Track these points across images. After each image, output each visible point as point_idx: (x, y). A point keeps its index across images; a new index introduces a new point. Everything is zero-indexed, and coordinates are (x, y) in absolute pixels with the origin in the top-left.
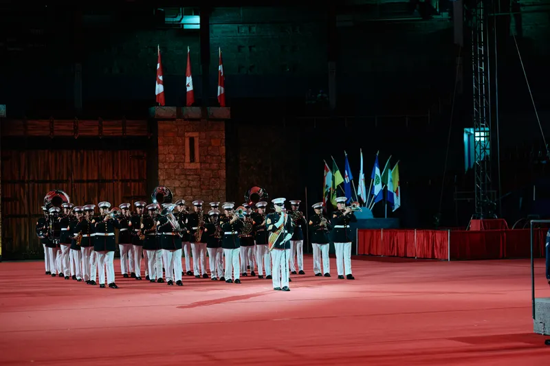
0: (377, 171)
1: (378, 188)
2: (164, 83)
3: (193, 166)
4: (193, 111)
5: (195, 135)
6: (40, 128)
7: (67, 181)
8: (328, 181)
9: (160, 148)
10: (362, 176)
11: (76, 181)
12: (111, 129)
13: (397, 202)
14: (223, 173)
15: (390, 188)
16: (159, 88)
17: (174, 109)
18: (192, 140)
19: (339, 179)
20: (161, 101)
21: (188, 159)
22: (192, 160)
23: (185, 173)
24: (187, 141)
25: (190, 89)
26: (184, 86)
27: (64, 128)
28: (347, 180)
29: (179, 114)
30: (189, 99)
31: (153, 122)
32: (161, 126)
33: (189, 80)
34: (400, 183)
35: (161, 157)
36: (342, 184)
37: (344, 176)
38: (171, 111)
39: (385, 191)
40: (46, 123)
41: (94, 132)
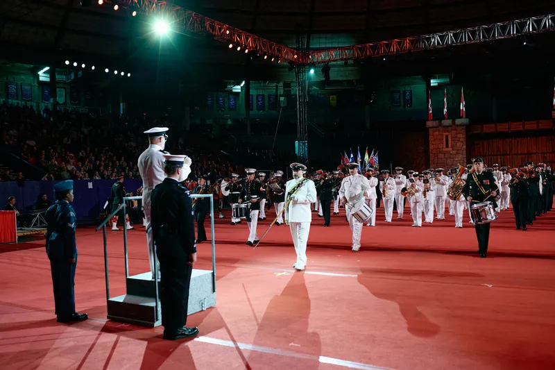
6: (488, 128)
7: (509, 155)
11: (515, 154)
12: (531, 126)
27: (503, 127)
31: (553, 120)
40: (493, 125)
41: (521, 128)
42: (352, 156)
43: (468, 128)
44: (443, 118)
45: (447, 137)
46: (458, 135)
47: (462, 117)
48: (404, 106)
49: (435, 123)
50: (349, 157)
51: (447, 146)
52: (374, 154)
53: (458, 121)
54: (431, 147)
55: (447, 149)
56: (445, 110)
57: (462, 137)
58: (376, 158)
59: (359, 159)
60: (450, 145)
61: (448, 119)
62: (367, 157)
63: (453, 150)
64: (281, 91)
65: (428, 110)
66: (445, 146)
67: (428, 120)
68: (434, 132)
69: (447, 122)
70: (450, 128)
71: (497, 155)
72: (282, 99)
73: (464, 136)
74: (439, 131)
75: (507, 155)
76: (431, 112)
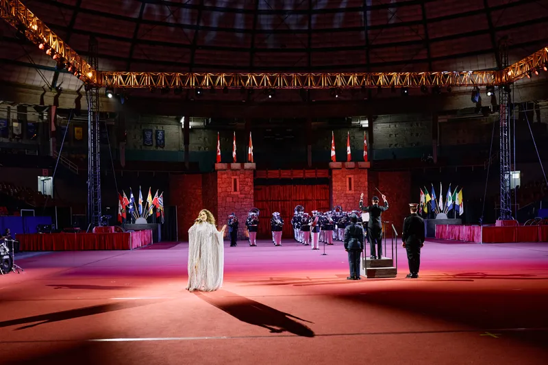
0: (450, 194)
1: (450, 203)
2: (335, 150)
3: (350, 192)
4: (351, 164)
5: (351, 176)
6: (273, 174)
7: (289, 201)
8: (422, 199)
9: (334, 183)
10: (441, 196)
11: (294, 200)
12: (310, 174)
13: (461, 211)
15: (457, 203)
16: (333, 153)
17: (340, 163)
18: (350, 179)
19: (428, 198)
20: (334, 159)
21: (348, 189)
22: (350, 189)
23: (346, 195)
24: (348, 179)
25: (349, 153)
26: (346, 151)
27: (286, 174)
28: (433, 199)
29: (343, 166)
30: (349, 158)
31: (330, 170)
32: (334, 172)
33: (349, 148)
34: (463, 200)
35: (334, 188)
36: (430, 201)
37: (431, 197)
38: (339, 164)
39: (454, 205)
40: (277, 171)
41: (301, 175)
42: (132, 196)
43: (255, 172)
44: (232, 160)
45: (235, 180)
46: (247, 179)
47: (250, 162)
48: (157, 146)
49: (223, 166)
50: (129, 198)
51: (235, 190)
52: (159, 196)
53: (247, 165)
54: (219, 190)
55: (235, 193)
56: (234, 153)
57: (250, 181)
58: (160, 200)
59: (141, 200)
60: (238, 188)
61: (237, 162)
62: (149, 197)
63: (241, 194)
64: (14, 116)
65: (216, 151)
66: (233, 190)
67: (216, 162)
68: (222, 174)
69: (236, 165)
70: (238, 172)
71: (278, 201)
72: (15, 124)
73: (252, 180)
74: (227, 173)
75: (287, 201)
76: (219, 154)
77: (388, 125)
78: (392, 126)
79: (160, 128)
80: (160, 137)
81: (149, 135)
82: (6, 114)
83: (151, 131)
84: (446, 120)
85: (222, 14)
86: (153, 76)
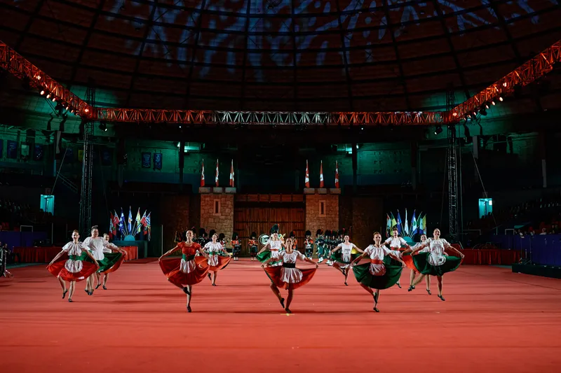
0: (415, 219)
1: (415, 228)
2: (309, 177)
3: (323, 216)
4: (322, 190)
5: (324, 201)
6: (253, 198)
7: (267, 222)
8: (389, 223)
9: (307, 207)
10: (406, 221)
12: (286, 198)
14: (337, 219)
15: (421, 228)
16: (307, 180)
17: (313, 189)
18: (322, 204)
19: (394, 223)
20: (308, 185)
21: (320, 213)
22: (322, 213)
23: (318, 219)
24: (320, 204)
25: (322, 180)
26: (319, 179)
27: (264, 198)
28: (399, 223)
29: (316, 192)
30: (322, 185)
31: (305, 196)
32: (308, 197)
33: (322, 176)
34: (427, 225)
35: (307, 212)
36: (396, 225)
37: (397, 222)
39: (418, 229)
40: (256, 196)
41: (278, 200)
42: (123, 215)
43: (235, 195)
44: (215, 185)
45: (217, 203)
46: (227, 202)
47: (231, 186)
48: (154, 169)
49: (206, 190)
50: (120, 216)
51: (217, 212)
52: (147, 215)
53: (228, 190)
54: (202, 212)
55: (217, 215)
56: (217, 178)
57: (230, 203)
58: (148, 219)
59: (130, 219)
60: (219, 211)
61: (219, 186)
62: (138, 217)
63: (222, 215)
64: (23, 138)
65: (201, 176)
66: (215, 212)
67: (200, 186)
68: (205, 197)
69: (218, 190)
70: (220, 196)
71: (257, 222)
72: (24, 147)
73: (233, 203)
74: (210, 196)
75: (265, 222)
76: (203, 178)
77: (373, 152)
78: (377, 153)
79: (158, 151)
80: (158, 160)
81: (147, 158)
82: (15, 137)
83: (150, 154)
84: (426, 150)
85: (214, 52)
86: (141, 112)
